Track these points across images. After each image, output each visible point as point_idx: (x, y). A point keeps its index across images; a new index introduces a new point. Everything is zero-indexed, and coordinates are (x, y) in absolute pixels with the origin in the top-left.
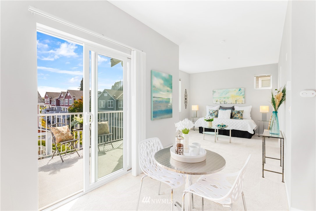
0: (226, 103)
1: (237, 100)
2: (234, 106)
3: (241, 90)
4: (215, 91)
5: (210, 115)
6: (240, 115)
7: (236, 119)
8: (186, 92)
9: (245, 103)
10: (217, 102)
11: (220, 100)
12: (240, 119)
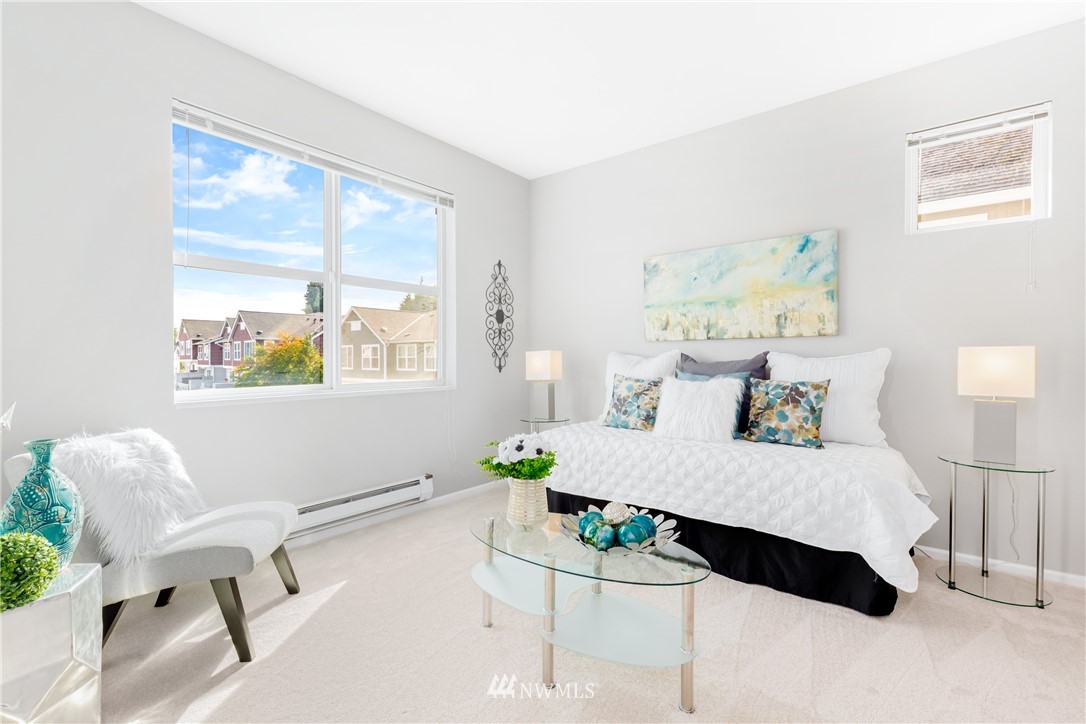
0: (719, 338)
1: (789, 315)
2: (766, 354)
3: (816, 243)
4: (655, 266)
5: (614, 411)
6: (806, 419)
7: (776, 442)
8: (500, 280)
9: (838, 333)
10: (665, 329)
11: (685, 315)
12: (800, 441)
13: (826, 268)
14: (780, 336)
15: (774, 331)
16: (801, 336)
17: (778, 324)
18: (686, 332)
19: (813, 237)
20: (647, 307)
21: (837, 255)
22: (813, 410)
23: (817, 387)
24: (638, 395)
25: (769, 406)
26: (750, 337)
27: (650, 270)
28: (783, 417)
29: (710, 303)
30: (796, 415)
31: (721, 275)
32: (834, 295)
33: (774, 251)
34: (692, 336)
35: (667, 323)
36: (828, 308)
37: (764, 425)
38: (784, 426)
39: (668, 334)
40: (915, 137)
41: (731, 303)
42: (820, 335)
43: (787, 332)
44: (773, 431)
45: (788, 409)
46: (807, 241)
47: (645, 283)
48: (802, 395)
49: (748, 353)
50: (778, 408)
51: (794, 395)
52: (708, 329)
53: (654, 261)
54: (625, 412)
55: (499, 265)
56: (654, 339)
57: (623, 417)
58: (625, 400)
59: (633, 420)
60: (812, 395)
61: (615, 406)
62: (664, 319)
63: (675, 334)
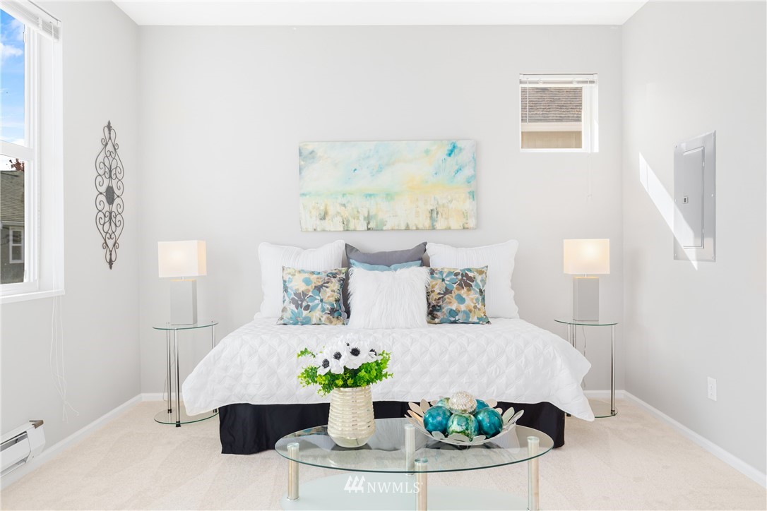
0: (379, 229)
1: (440, 210)
2: (425, 244)
3: (461, 149)
4: (312, 152)
5: (293, 307)
6: (477, 299)
7: (455, 322)
8: (110, 147)
9: (477, 227)
10: (323, 218)
11: (344, 205)
12: (475, 320)
13: (468, 172)
14: (433, 228)
15: (427, 223)
16: (450, 229)
17: (431, 217)
18: (345, 223)
19: (459, 144)
20: (304, 195)
21: (475, 160)
22: (481, 291)
23: (481, 272)
24: (318, 288)
25: (448, 291)
26: (407, 228)
27: (306, 156)
28: (461, 300)
29: (370, 195)
30: (470, 297)
31: (380, 169)
32: (473, 195)
33: (427, 152)
34: (351, 226)
35: (326, 213)
36: (468, 205)
37: (446, 308)
38: (463, 307)
39: (327, 224)
40: (524, 78)
41: (389, 196)
42: (464, 228)
43: (440, 224)
44: (453, 313)
45: (463, 292)
46: (454, 147)
47: (301, 169)
48: (472, 279)
49: (408, 243)
50: (455, 292)
51: (466, 280)
52: (368, 219)
53: (310, 148)
54: (307, 308)
55: (109, 127)
56: (311, 229)
57: (305, 313)
58: (305, 294)
59: (316, 315)
60: (479, 278)
61: (293, 301)
62: (322, 208)
63: (335, 224)
